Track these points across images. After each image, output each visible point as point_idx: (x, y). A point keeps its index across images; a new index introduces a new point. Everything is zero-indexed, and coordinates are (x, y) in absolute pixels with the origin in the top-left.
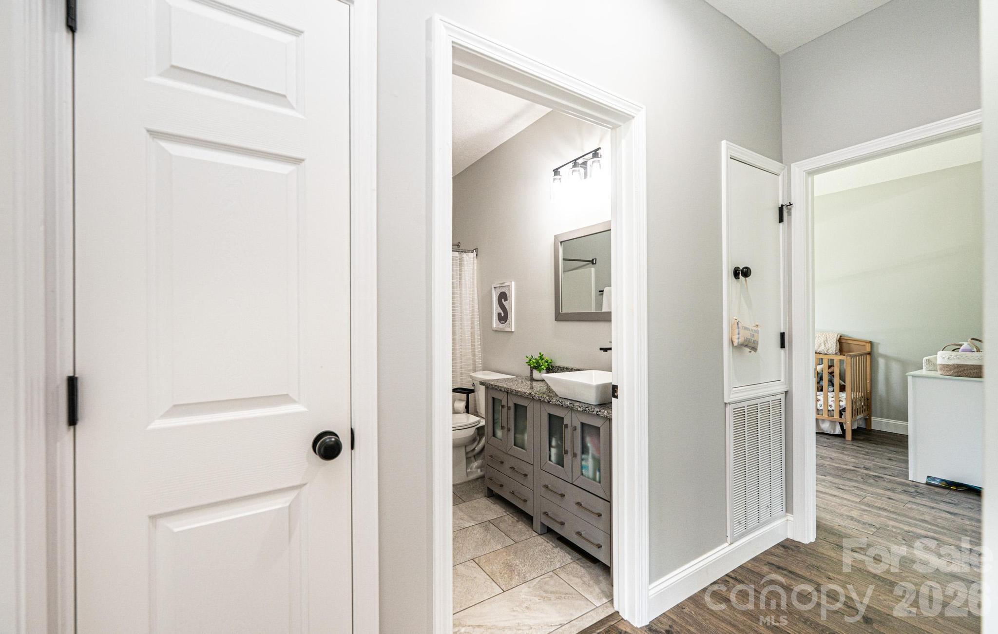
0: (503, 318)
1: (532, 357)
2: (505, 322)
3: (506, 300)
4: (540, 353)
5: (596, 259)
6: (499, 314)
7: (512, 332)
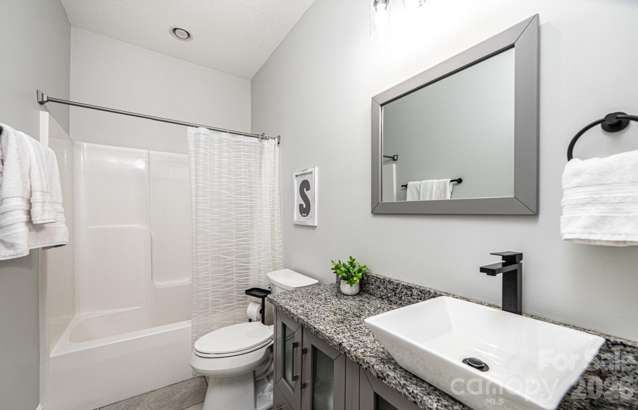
0: (305, 210)
1: (340, 262)
2: (307, 215)
3: (308, 189)
4: (351, 258)
5: (397, 156)
6: (301, 206)
7: (314, 227)
